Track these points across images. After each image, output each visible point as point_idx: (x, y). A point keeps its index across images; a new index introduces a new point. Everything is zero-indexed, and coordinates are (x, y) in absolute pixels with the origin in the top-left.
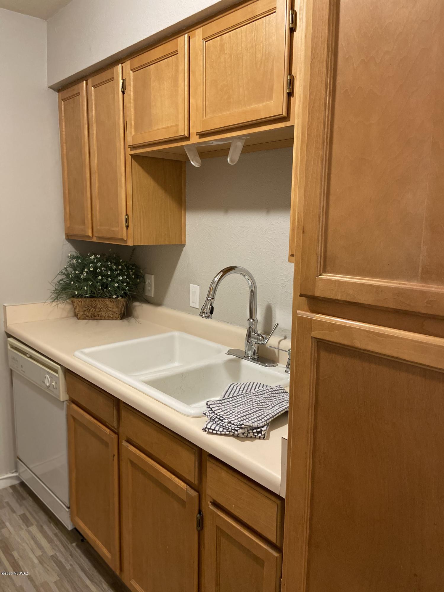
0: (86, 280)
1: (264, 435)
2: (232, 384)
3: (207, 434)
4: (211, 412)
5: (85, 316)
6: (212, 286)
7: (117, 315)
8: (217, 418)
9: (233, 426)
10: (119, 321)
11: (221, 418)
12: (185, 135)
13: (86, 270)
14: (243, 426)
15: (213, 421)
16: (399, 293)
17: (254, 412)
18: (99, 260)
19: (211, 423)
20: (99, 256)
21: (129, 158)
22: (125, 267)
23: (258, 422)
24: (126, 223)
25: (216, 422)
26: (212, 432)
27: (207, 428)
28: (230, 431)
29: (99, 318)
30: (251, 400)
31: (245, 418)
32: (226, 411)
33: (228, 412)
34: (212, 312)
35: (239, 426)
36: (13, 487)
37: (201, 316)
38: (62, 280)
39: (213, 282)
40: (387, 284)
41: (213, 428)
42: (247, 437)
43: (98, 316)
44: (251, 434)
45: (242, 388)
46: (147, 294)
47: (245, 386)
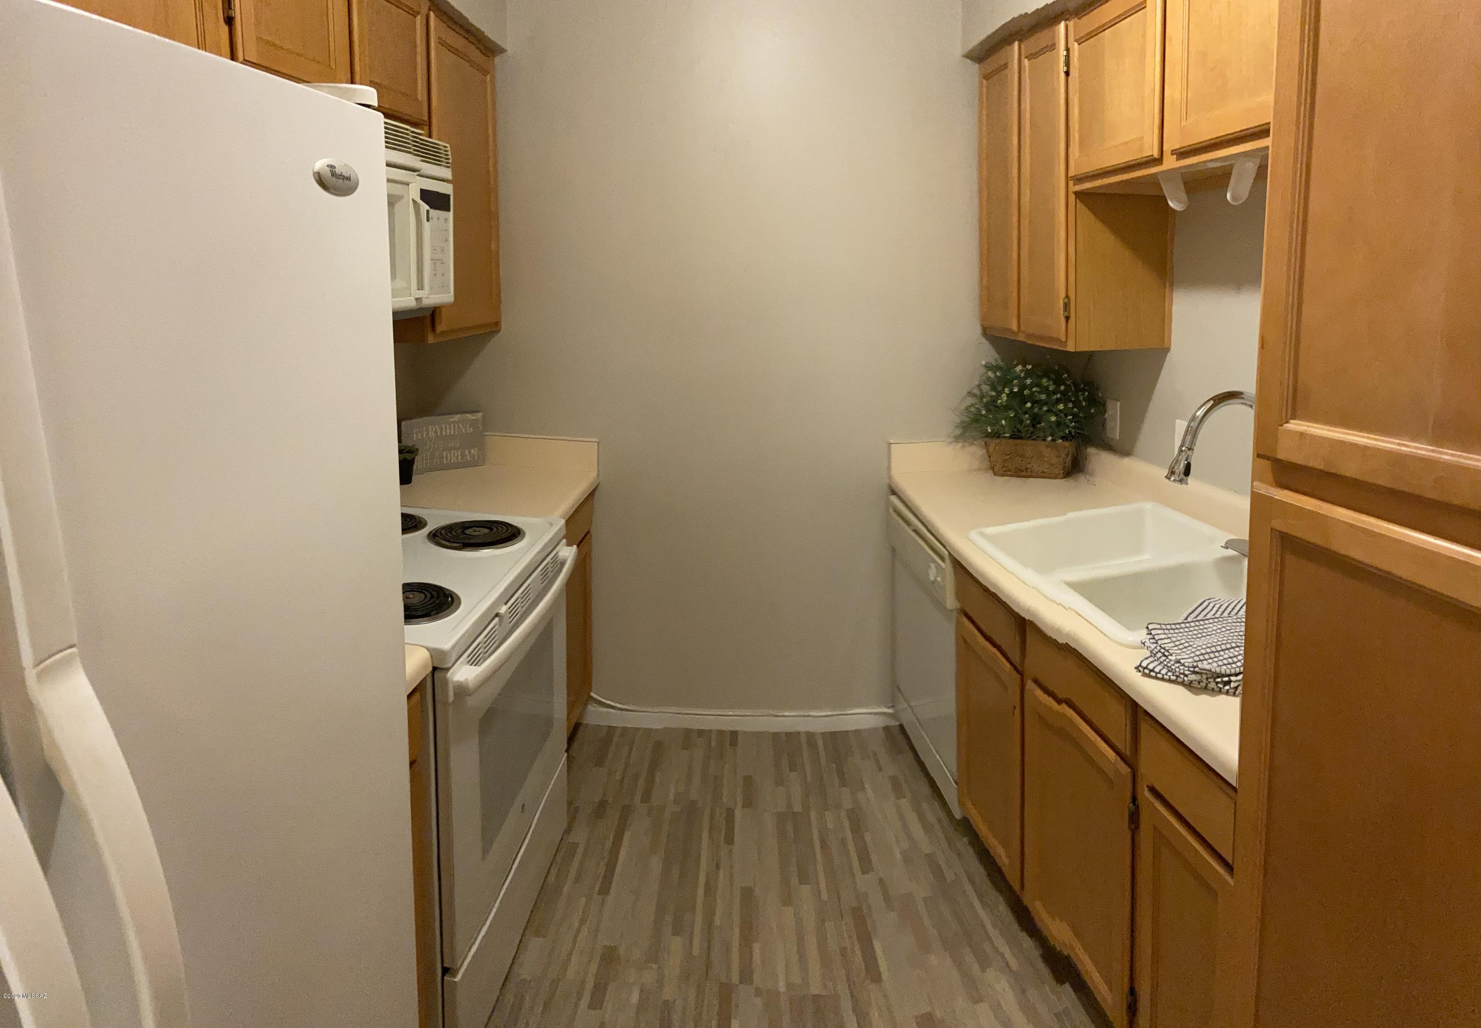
0: (1007, 408)
1: (1236, 688)
2: (1209, 599)
3: (1142, 675)
4: (1152, 641)
5: (1005, 469)
6: (1191, 425)
7: (1059, 471)
8: (1160, 651)
9: (1182, 668)
10: (1061, 480)
11: (1166, 653)
12: (1152, 155)
13: (1007, 390)
14: (1197, 669)
15: (1155, 657)
16: (1397, 460)
17: (1227, 649)
18: (1028, 374)
19: (1151, 659)
20: (1029, 367)
21: (1072, 197)
22: (1073, 388)
23: (1229, 666)
24: (1066, 311)
25: (1158, 659)
26: (1150, 673)
27: (1142, 667)
28: (1177, 676)
29: (1028, 474)
30: (1228, 628)
31: (1207, 656)
32: (1177, 643)
33: (1181, 644)
34: (1187, 471)
35: (1192, 669)
36: (886, 729)
37: (1169, 479)
38: (973, 405)
39: (1194, 418)
40: (1375, 442)
41: (1151, 667)
42: (1206, 688)
43: (1027, 472)
44: (1212, 685)
45: (1223, 608)
46: (1109, 434)
47: (1229, 605)
